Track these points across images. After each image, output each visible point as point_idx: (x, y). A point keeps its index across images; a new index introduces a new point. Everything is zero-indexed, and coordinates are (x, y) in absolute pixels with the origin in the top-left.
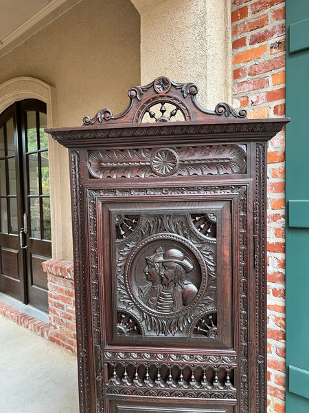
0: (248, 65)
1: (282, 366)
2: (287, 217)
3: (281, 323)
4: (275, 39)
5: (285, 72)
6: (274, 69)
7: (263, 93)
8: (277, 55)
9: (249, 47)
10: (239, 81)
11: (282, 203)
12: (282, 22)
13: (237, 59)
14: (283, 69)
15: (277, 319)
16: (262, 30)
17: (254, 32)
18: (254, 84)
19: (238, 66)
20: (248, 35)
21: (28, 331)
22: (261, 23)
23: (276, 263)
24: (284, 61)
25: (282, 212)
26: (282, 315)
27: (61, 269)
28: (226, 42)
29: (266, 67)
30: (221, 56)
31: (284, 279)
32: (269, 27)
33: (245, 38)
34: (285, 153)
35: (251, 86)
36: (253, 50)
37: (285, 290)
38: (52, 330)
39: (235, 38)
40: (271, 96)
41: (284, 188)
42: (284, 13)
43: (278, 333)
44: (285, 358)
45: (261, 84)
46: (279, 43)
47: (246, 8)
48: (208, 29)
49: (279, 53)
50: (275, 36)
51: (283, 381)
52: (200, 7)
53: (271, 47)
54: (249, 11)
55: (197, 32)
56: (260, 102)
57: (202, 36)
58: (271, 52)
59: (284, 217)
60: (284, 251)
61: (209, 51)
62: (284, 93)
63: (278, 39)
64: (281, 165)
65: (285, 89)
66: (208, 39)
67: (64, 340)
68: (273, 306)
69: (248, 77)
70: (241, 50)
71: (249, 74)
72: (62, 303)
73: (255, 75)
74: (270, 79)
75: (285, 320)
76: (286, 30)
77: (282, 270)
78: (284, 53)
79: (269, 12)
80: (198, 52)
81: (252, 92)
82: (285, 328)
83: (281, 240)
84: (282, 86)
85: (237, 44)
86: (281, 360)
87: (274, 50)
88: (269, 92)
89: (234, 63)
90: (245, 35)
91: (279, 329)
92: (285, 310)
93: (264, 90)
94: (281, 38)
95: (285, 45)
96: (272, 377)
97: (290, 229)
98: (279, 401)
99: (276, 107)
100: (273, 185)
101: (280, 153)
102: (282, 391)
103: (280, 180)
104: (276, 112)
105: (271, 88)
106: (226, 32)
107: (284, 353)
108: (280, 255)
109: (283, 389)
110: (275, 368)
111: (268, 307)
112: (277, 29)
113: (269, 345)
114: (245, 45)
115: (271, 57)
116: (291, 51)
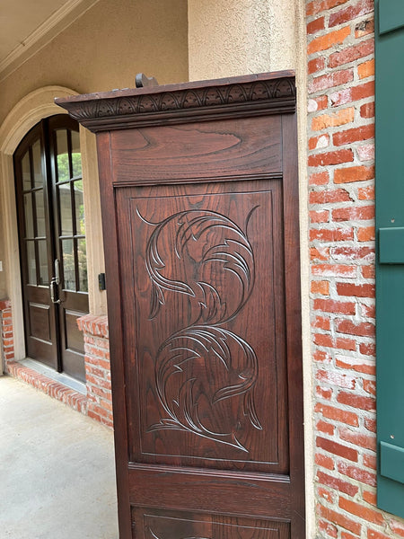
0: (328, 53)
1: (372, 443)
2: (377, 250)
3: (370, 388)
4: (361, 17)
5: (375, 60)
6: (361, 56)
7: (346, 89)
8: (364, 39)
9: (328, 30)
10: (316, 75)
11: (372, 233)
13: (313, 46)
14: (371, 56)
16: (344, 7)
17: (334, 11)
18: (335, 78)
19: (314, 56)
20: (327, 14)
21: (62, 404)
23: (364, 311)
24: (373, 45)
25: (370, 245)
26: (371, 378)
27: (100, 326)
28: (296, 25)
29: (350, 55)
30: (289, 42)
31: (374, 331)
32: (353, 2)
33: (323, 18)
34: (374, 168)
35: (331, 82)
36: (333, 33)
37: (375, 346)
38: (90, 403)
39: (311, 19)
40: (357, 93)
41: (374, 212)
43: (367, 400)
44: (376, 432)
45: (344, 78)
46: (367, 22)
48: (272, 9)
49: (366, 36)
50: (361, 13)
51: (372, 461)
53: (357, 29)
55: (257, 13)
56: (343, 101)
57: (264, 16)
58: (356, 34)
59: (373, 251)
60: (374, 295)
61: (272, 37)
62: (373, 88)
63: (365, 18)
64: (368, 184)
65: (374, 82)
66: (272, 21)
67: (105, 415)
68: (361, 366)
69: (327, 69)
70: (318, 34)
71: (329, 66)
72: (102, 369)
73: (336, 66)
74: (356, 71)
75: (375, 383)
76: (375, 4)
77: (371, 320)
78: (372, 35)
80: (259, 39)
81: (332, 90)
82: (375, 394)
83: (370, 281)
84: (371, 79)
85: (313, 27)
86: (370, 434)
87: (360, 32)
88: (354, 88)
89: (309, 52)
90: (322, 14)
91: (368, 395)
92: (375, 371)
93: (348, 85)
94: (369, 16)
95: (373, 24)
96: (360, 457)
97: (381, 266)
98: (370, 489)
99: (363, 108)
100: (359, 210)
101: (368, 169)
102: (371, 475)
103: (367, 203)
104: (363, 114)
105: (357, 82)
106: (297, 11)
107: (375, 426)
108: (369, 301)
109: (372, 471)
110: (363, 446)
111: (355, 368)
112: (364, 4)
113: (355, 416)
114: (323, 27)
115: (358, 41)
116: (381, 31)
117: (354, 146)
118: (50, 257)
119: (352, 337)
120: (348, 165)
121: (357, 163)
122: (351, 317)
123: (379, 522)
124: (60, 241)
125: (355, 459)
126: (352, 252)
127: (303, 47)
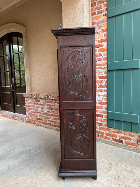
0: (97, 21)
1: (106, 112)
2: (108, 68)
5: (107, 23)
6: (104, 22)
7: (101, 30)
8: (105, 18)
11: (107, 63)
12: (106, 8)
13: (93, 19)
14: (107, 22)
15: (105, 99)
16: (100, 10)
17: (98, 11)
18: (98, 27)
19: (93, 21)
20: (96, 11)
22: (100, 8)
23: (105, 82)
24: (107, 20)
25: (106, 66)
26: (106, 97)
28: (89, 13)
29: (102, 22)
30: (88, 18)
31: (107, 86)
32: (102, 9)
34: (107, 48)
36: (98, 16)
37: (107, 90)
39: (92, 12)
40: (103, 31)
41: (107, 59)
42: (107, 5)
43: (105, 103)
45: (100, 27)
46: (105, 14)
47: (96, 2)
48: (84, 10)
49: (106, 18)
51: (107, 117)
52: (82, 3)
54: (97, 4)
55: (81, 10)
56: (100, 33)
57: (83, 11)
59: (107, 68)
60: (107, 78)
61: (84, 16)
63: (105, 13)
64: (106, 52)
65: (107, 29)
66: (84, 13)
68: (104, 95)
70: (94, 16)
73: (98, 24)
74: (103, 26)
75: (107, 98)
76: (107, 10)
77: (106, 84)
79: (102, 4)
80: (81, 17)
81: (98, 30)
82: (107, 101)
83: (106, 75)
84: (106, 28)
85: (93, 14)
86: (106, 110)
87: (104, 17)
88: (103, 30)
89: (92, 20)
91: (105, 101)
92: (107, 96)
93: (101, 29)
94: (106, 13)
95: (107, 15)
96: (104, 116)
97: (108, 71)
98: (106, 123)
99: (105, 34)
100: (104, 58)
101: (106, 48)
102: (106, 120)
103: (106, 57)
104: (104, 36)
105: (103, 28)
106: (90, 10)
107: (107, 108)
108: (106, 80)
109: (107, 119)
110: (104, 113)
111: (102, 96)
112: (105, 10)
113: (103, 107)
114: (95, 14)
115: (103, 19)
116: (109, 17)
117: (103, 43)
118: (11, 77)
119: (102, 88)
120: (101, 48)
121: (103, 47)
122: (102, 84)
123: (108, 131)
124: (14, 72)
125: (103, 117)
126: (102, 68)
127: (91, 19)
